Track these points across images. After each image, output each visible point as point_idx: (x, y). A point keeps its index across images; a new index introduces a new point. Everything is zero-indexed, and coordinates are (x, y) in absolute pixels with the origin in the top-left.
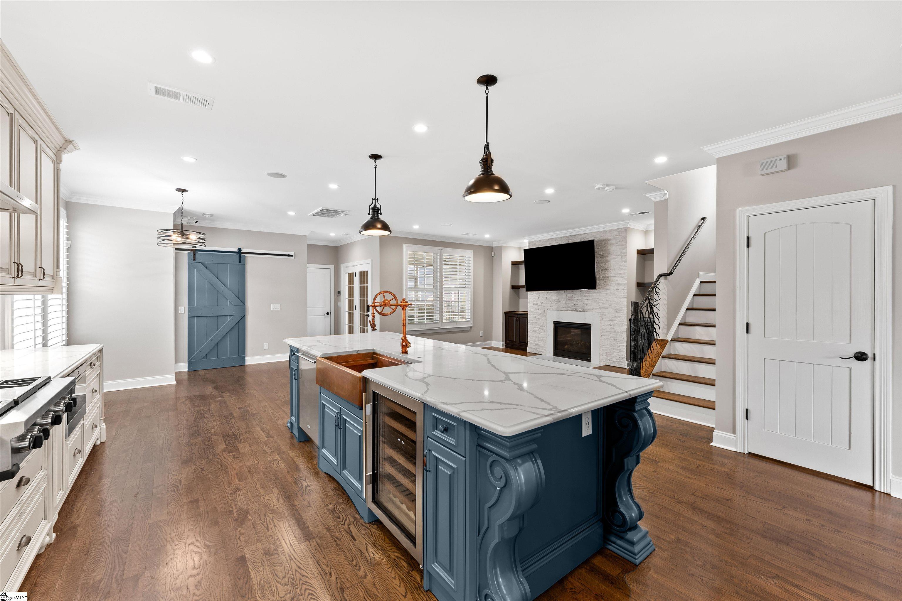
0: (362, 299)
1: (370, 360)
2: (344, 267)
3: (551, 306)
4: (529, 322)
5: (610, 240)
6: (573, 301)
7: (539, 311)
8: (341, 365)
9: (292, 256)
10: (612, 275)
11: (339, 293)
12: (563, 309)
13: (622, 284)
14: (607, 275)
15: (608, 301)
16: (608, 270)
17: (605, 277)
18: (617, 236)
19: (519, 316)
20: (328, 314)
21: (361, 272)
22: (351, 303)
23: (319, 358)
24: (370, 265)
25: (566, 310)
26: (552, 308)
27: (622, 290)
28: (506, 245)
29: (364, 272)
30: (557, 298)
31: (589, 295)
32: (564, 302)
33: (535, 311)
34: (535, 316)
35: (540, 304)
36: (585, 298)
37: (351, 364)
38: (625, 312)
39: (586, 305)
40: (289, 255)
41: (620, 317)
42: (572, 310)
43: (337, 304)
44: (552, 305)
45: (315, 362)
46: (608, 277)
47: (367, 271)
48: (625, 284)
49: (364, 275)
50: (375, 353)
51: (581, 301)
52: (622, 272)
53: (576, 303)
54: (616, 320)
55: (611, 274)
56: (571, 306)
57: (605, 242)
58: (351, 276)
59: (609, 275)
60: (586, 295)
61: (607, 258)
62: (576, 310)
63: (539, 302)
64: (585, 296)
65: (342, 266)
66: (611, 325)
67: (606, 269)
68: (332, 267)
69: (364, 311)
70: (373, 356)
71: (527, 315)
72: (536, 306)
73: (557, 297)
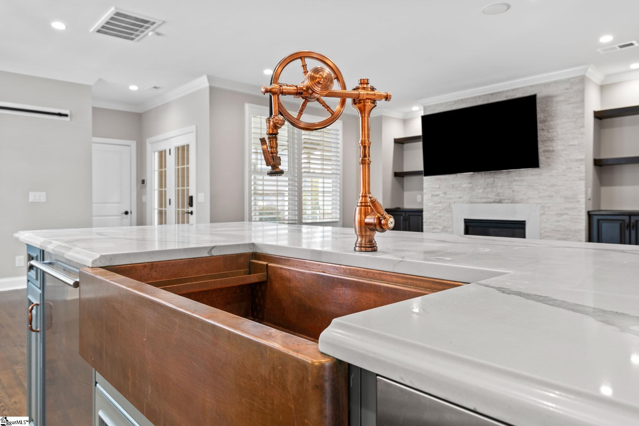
0: (180, 188)
1: (245, 273)
2: (152, 143)
3: (460, 198)
4: (425, 222)
5: (555, 96)
6: (495, 189)
7: (440, 205)
8: (165, 289)
9: (66, 115)
10: (559, 148)
11: (143, 182)
12: (479, 200)
13: (577, 161)
14: (551, 148)
15: (552, 186)
16: (553, 140)
17: (548, 151)
18: (568, 89)
19: (407, 214)
20: (126, 213)
21: (178, 148)
22: (162, 195)
23: (90, 272)
24: (193, 135)
25: (484, 203)
26: (461, 200)
27: (577, 169)
28: (387, 115)
29: (183, 147)
30: (470, 186)
31: (521, 178)
32: (481, 191)
33: (435, 205)
34: (434, 212)
35: (442, 195)
36: (515, 183)
37: (196, 286)
38: (583, 200)
39: (516, 193)
40: (60, 115)
41: (573, 208)
42: (494, 202)
43: (141, 199)
44: (461, 195)
45: (76, 285)
46: (553, 151)
47: (188, 146)
48: (581, 160)
49: (183, 151)
50: (256, 255)
51: (509, 188)
52: (576, 142)
53: (500, 191)
54: (566, 214)
55: (558, 146)
56: (492, 197)
57: (548, 99)
58: (162, 155)
59: (555, 148)
60: (517, 178)
61: (551, 123)
62: (500, 202)
63: (440, 193)
64: (515, 181)
65: (148, 141)
66: (558, 221)
67: (551, 140)
68: (133, 144)
69: (183, 207)
70: (251, 263)
71: (421, 211)
72: (436, 199)
73: (470, 183)
